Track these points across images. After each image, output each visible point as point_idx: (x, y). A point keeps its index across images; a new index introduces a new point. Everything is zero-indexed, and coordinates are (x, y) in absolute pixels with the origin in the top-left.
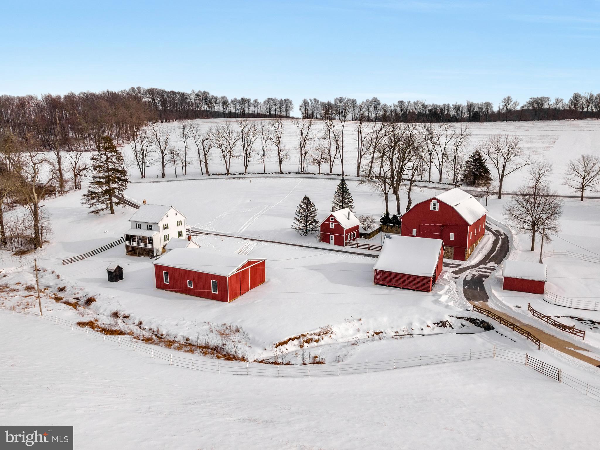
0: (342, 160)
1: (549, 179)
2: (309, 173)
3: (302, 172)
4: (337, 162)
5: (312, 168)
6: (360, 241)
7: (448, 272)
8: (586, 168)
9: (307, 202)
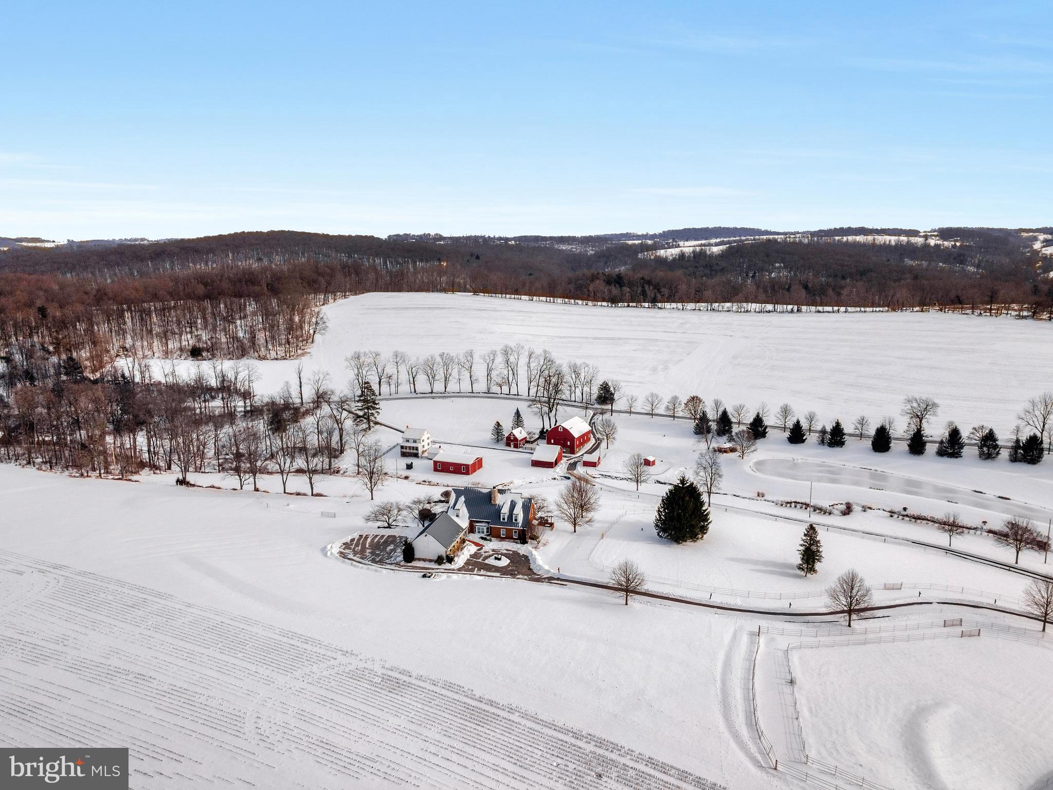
0: (517, 385)
1: (638, 403)
2: (494, 393)
3: (488, 394)
4: (514, 385)
5: (495, 389)
6: (527, 445)
7: (564, 459)
8: (653, 400)
9: (498, 424)
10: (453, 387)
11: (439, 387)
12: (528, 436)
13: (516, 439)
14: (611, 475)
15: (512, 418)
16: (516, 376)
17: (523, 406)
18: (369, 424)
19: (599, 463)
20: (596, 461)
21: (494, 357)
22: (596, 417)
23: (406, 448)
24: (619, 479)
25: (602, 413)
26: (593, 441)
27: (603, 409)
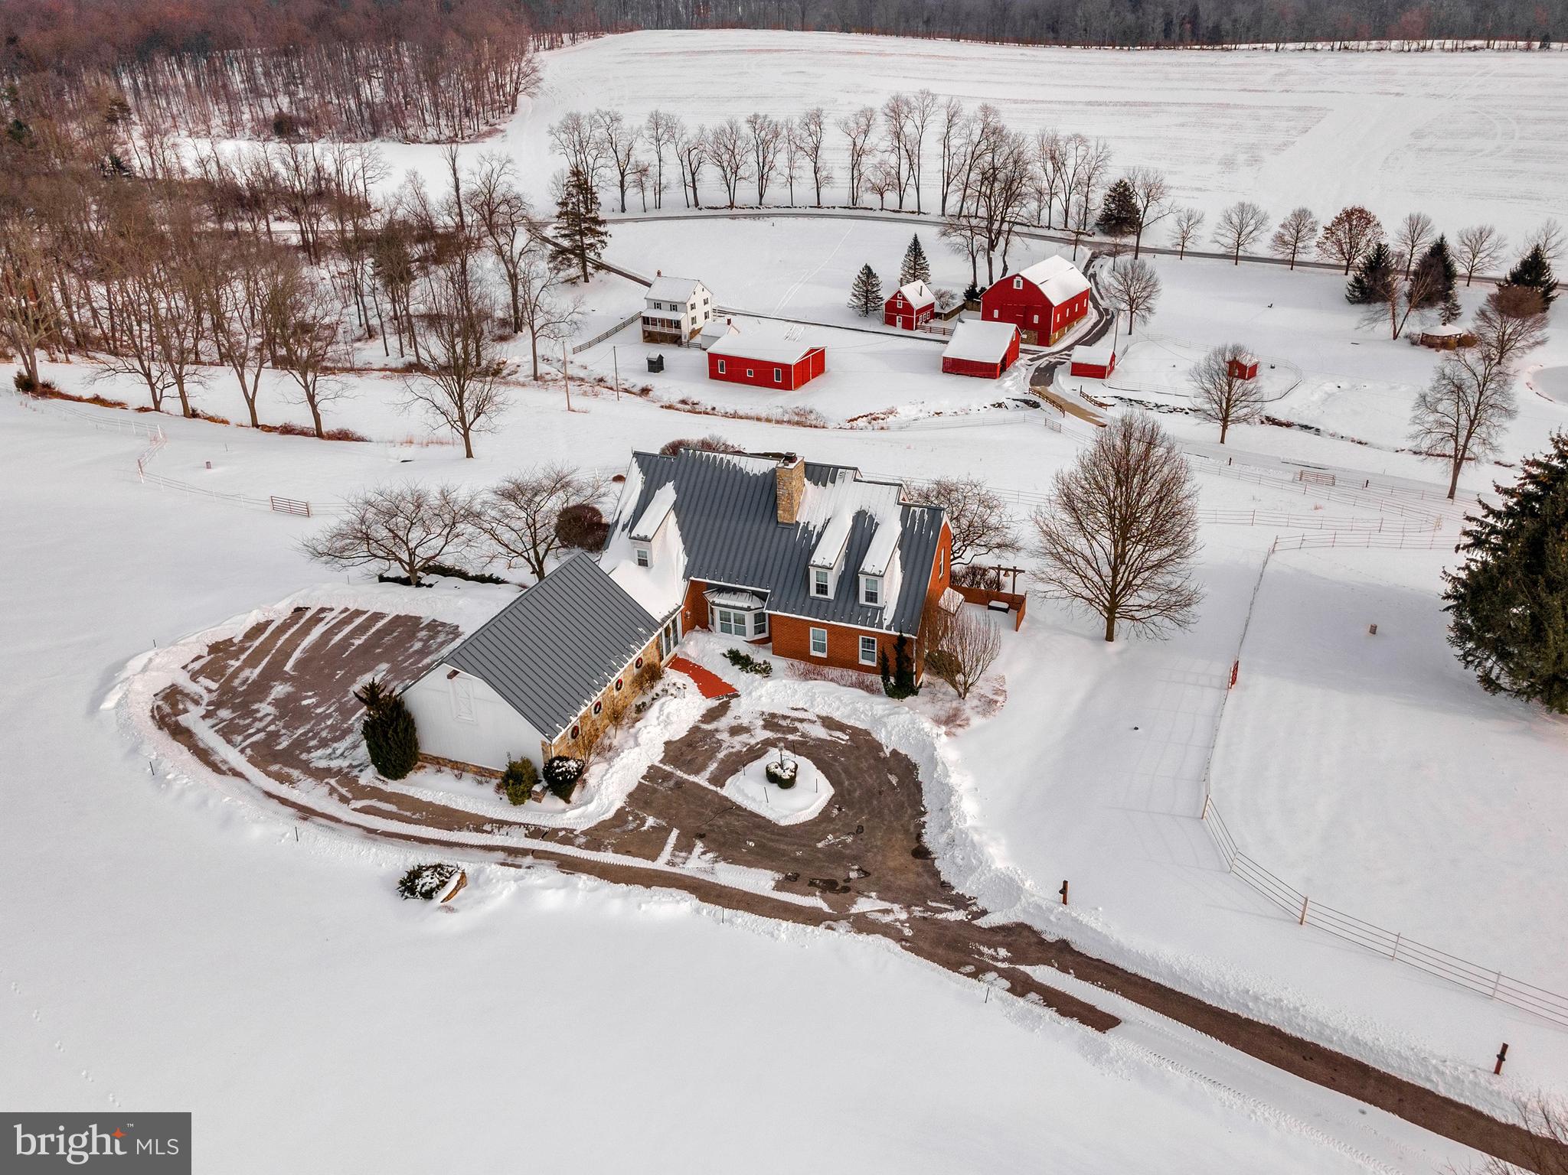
0: (918, 189)
1: (1199, 233)
2: (866, 209)
3: (853, 207)
4: (911, 191)
5: (869, 199)
6: (935, 323)
7: (1023, 359)
8: (1244, 220)
9: (868, 272)
10: (776, 192)
11: (746, 192)
12: (937, 303)
13: (908, 308)
14: (1145, 400)
15: (903, 258)
16: (916, 167)
17: (929, 236)
18: (584, 268)
19: (1112, 368)
20: (1106, 362)
21: (868, 126)
22: (1097, 262)
23: (654, 321)
24: (1165, 409)
25: (1113, 254)
26: (1092, 316)
27: (1116, 245)
